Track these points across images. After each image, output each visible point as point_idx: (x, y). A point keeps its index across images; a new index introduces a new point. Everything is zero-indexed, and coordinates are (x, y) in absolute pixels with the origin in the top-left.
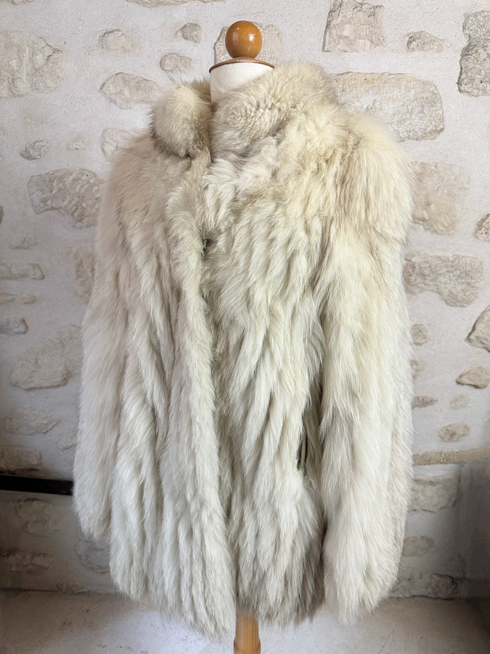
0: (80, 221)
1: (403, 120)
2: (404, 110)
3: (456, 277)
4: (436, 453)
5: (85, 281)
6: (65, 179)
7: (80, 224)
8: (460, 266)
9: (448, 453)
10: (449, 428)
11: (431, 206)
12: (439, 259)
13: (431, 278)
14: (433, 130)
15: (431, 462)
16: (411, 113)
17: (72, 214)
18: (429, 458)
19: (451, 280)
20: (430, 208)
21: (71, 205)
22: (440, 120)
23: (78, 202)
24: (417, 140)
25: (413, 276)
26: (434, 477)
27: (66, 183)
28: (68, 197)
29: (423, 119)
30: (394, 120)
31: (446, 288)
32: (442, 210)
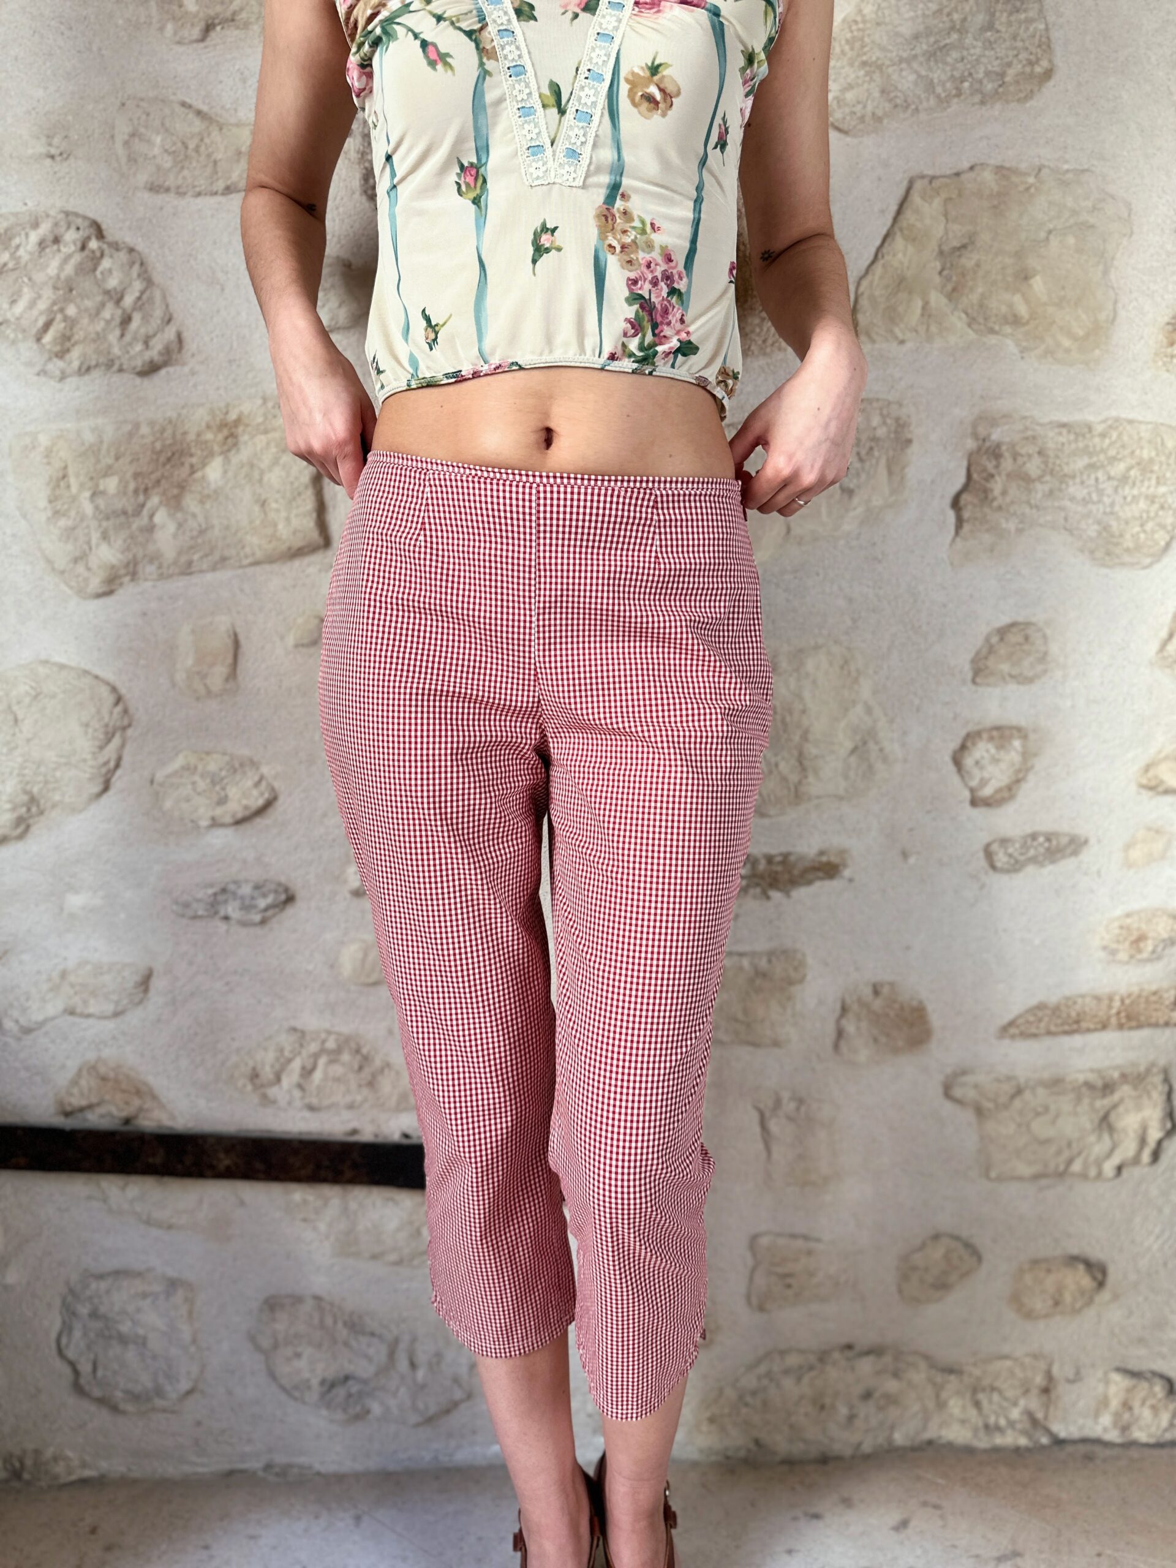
0: (61, 354)
1: (941, 49)
2: (941, 25)
3: (1115, 483)
4: (1098, 999)
5: (74, 528)
6: (17, 241)
7: (60, 364)
8: (1123, 446)
9: (1129, 995)
10: (1129, 921)
11: (1032, 281)
12: (1064, 431)
13: (1046, 488)
14: (1023, 73)
15: (1084, 1025)
16: (962, 31)
17: (39, 340)
18: (1078, 1015)
19: (1101, 492)
20: (1030, 286)
21: (35, 312)
22: (1039, 46)
23: (54, 303)
24: (983, 103)
25: (997, 478)
26: (1092, 1070)
27: (21, 252)
28: (26, 290)
29: (994, 46)
30: (918, 51)
31: (1088, 515)
32: (1062, 293)
